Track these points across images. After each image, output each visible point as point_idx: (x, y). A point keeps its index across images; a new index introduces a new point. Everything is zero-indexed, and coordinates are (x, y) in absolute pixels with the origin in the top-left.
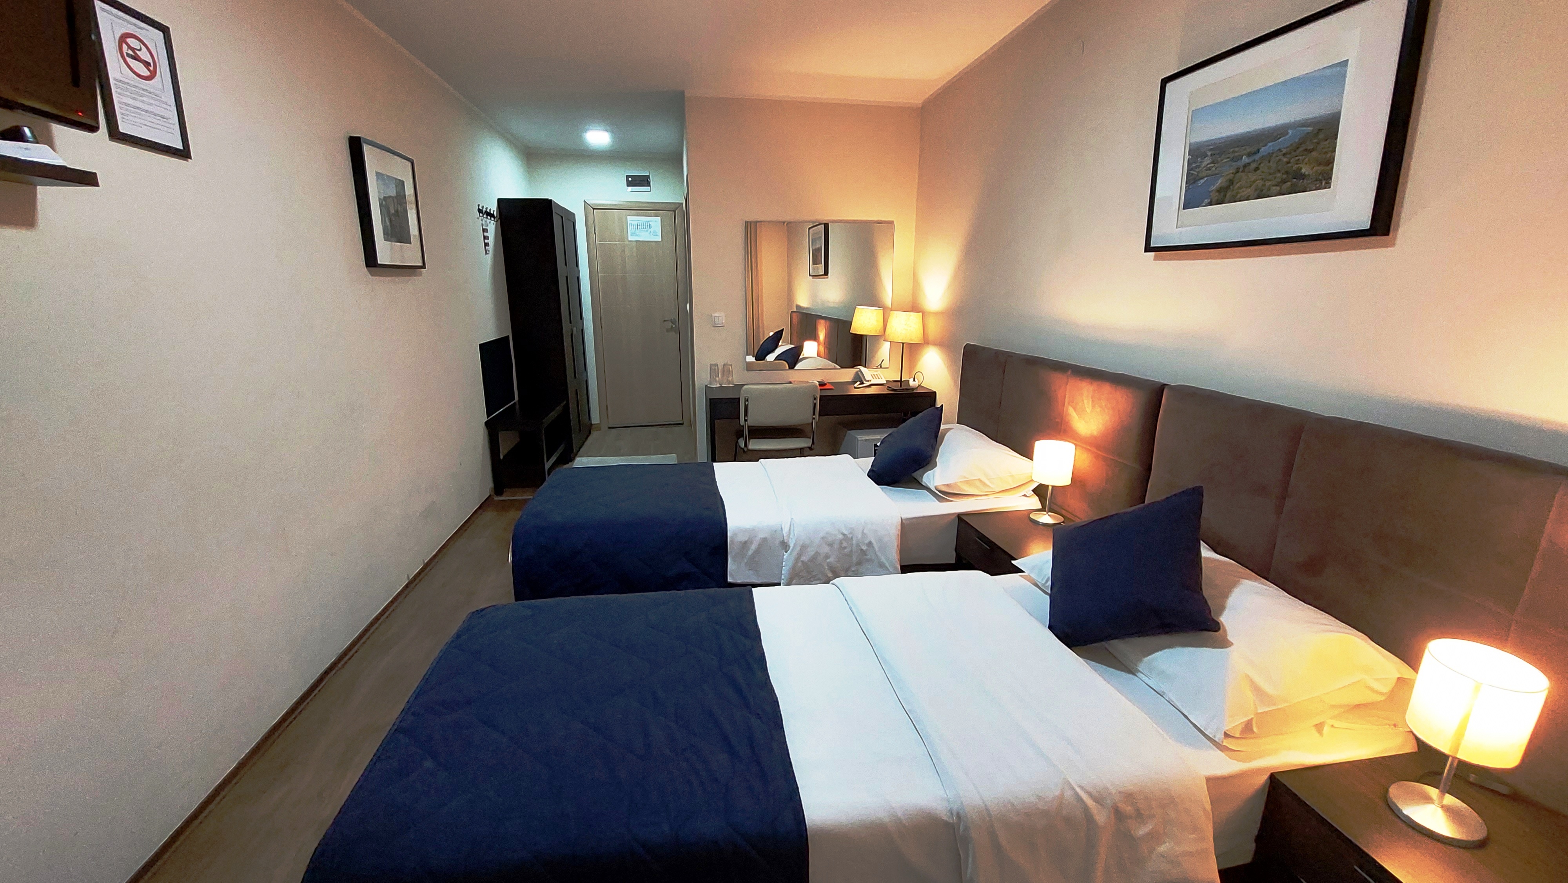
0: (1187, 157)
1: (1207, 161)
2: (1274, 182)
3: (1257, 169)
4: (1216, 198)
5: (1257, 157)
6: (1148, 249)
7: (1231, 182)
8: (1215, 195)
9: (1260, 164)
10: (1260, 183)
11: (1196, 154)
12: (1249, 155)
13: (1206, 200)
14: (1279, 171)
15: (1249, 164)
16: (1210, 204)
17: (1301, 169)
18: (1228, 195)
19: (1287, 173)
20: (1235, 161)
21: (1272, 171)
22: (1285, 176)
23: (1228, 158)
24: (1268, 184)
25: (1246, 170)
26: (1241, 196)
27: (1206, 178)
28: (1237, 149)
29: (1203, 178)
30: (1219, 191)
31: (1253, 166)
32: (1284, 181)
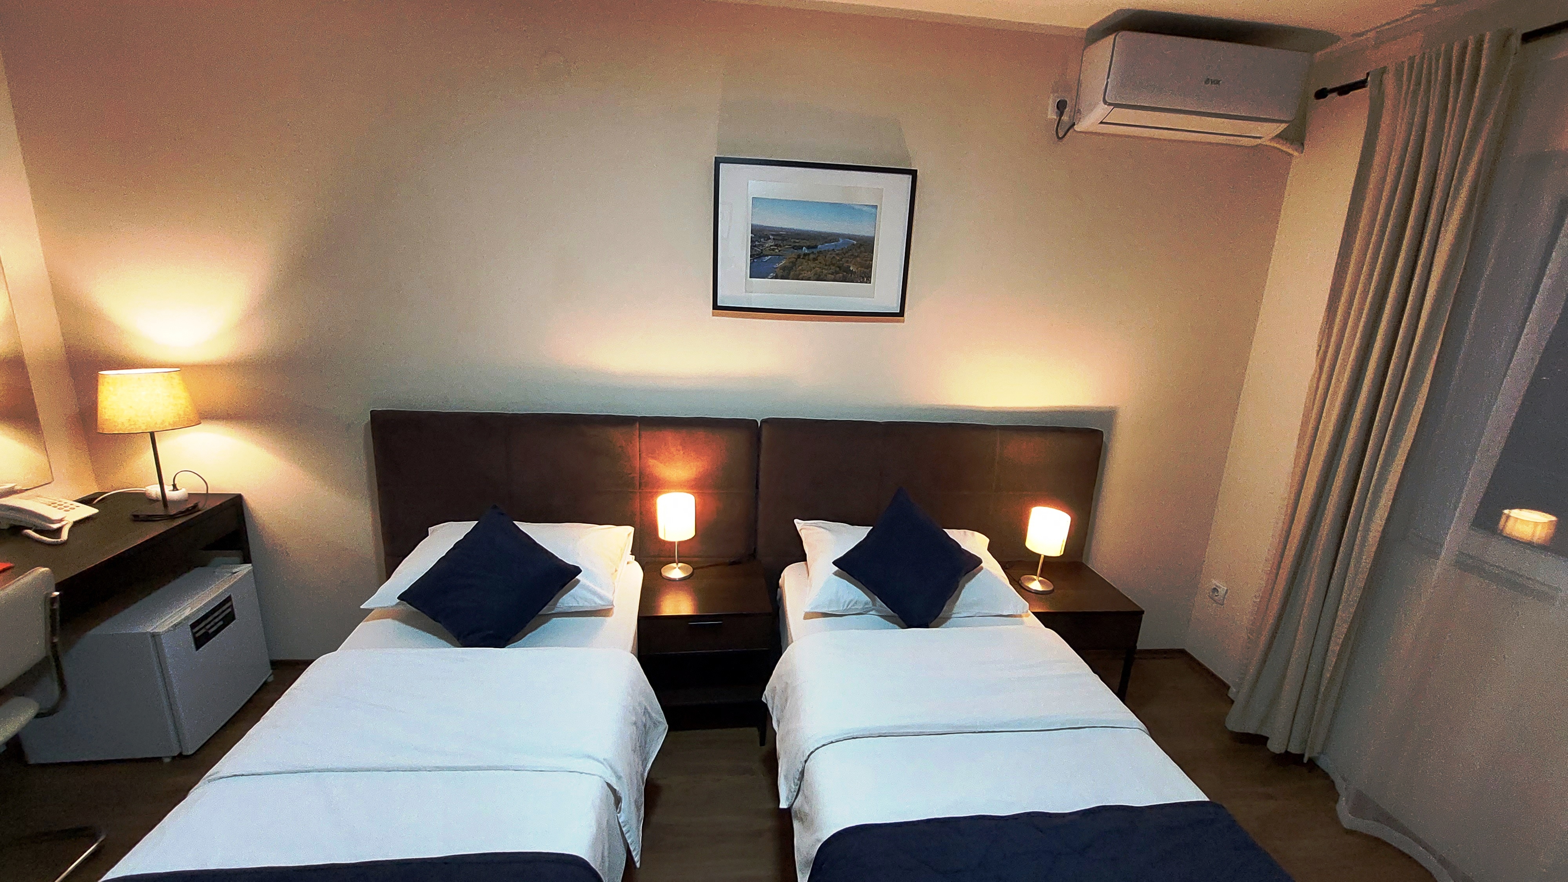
0: (750, 235)
1: (770, 243)
2: (830, 271)
3: (815, 259)
4: (781, 274)
5: (815, 250)
6: (716, 307)
7: (794, 264)
8: (780, 273)
9: (818, 256)
10: (819, 270)
11: (759, 235)
12: (808, 247)
13: (772, 274)
14: (834, 265)
15: (809, 254)
16: (776, 277)
17: (850, 267)
18: (792, 273)
19: (839, 267)
20: (796, 249)
21: (828, 264)
22: (838, 269)
23: (790, 245)
24: (825, 272)
25: (807, 257)
26: (803, 276)
27: (770, 257)
28: (797, 241)
29: (767, 256)
30: (784, 268)
31: (812, 256)
32: (837, 273)
